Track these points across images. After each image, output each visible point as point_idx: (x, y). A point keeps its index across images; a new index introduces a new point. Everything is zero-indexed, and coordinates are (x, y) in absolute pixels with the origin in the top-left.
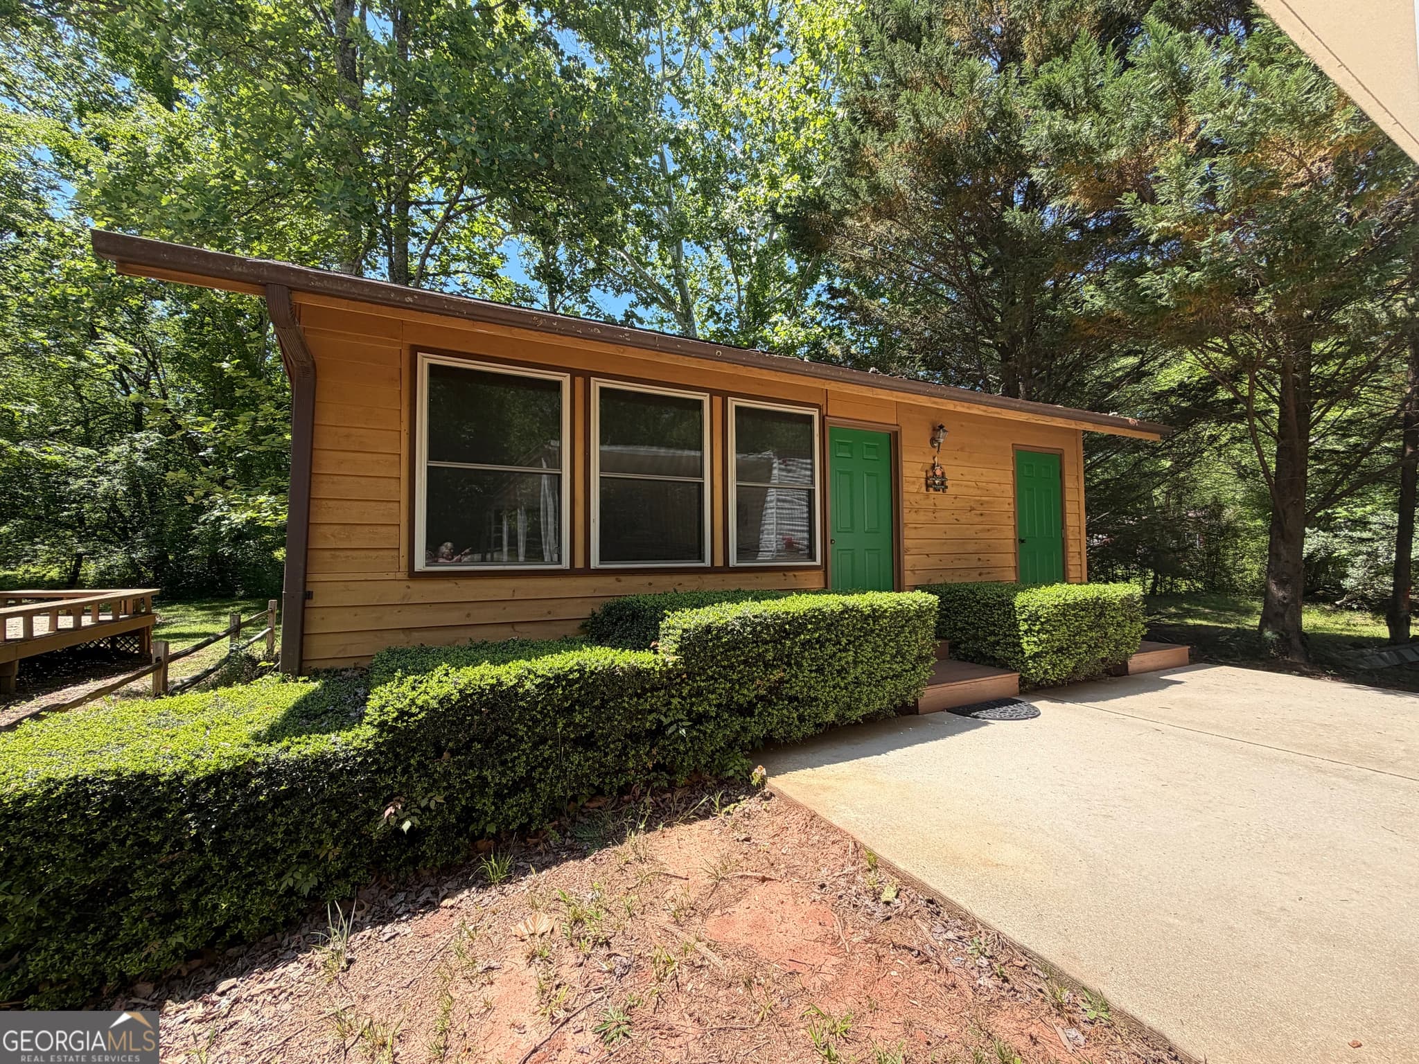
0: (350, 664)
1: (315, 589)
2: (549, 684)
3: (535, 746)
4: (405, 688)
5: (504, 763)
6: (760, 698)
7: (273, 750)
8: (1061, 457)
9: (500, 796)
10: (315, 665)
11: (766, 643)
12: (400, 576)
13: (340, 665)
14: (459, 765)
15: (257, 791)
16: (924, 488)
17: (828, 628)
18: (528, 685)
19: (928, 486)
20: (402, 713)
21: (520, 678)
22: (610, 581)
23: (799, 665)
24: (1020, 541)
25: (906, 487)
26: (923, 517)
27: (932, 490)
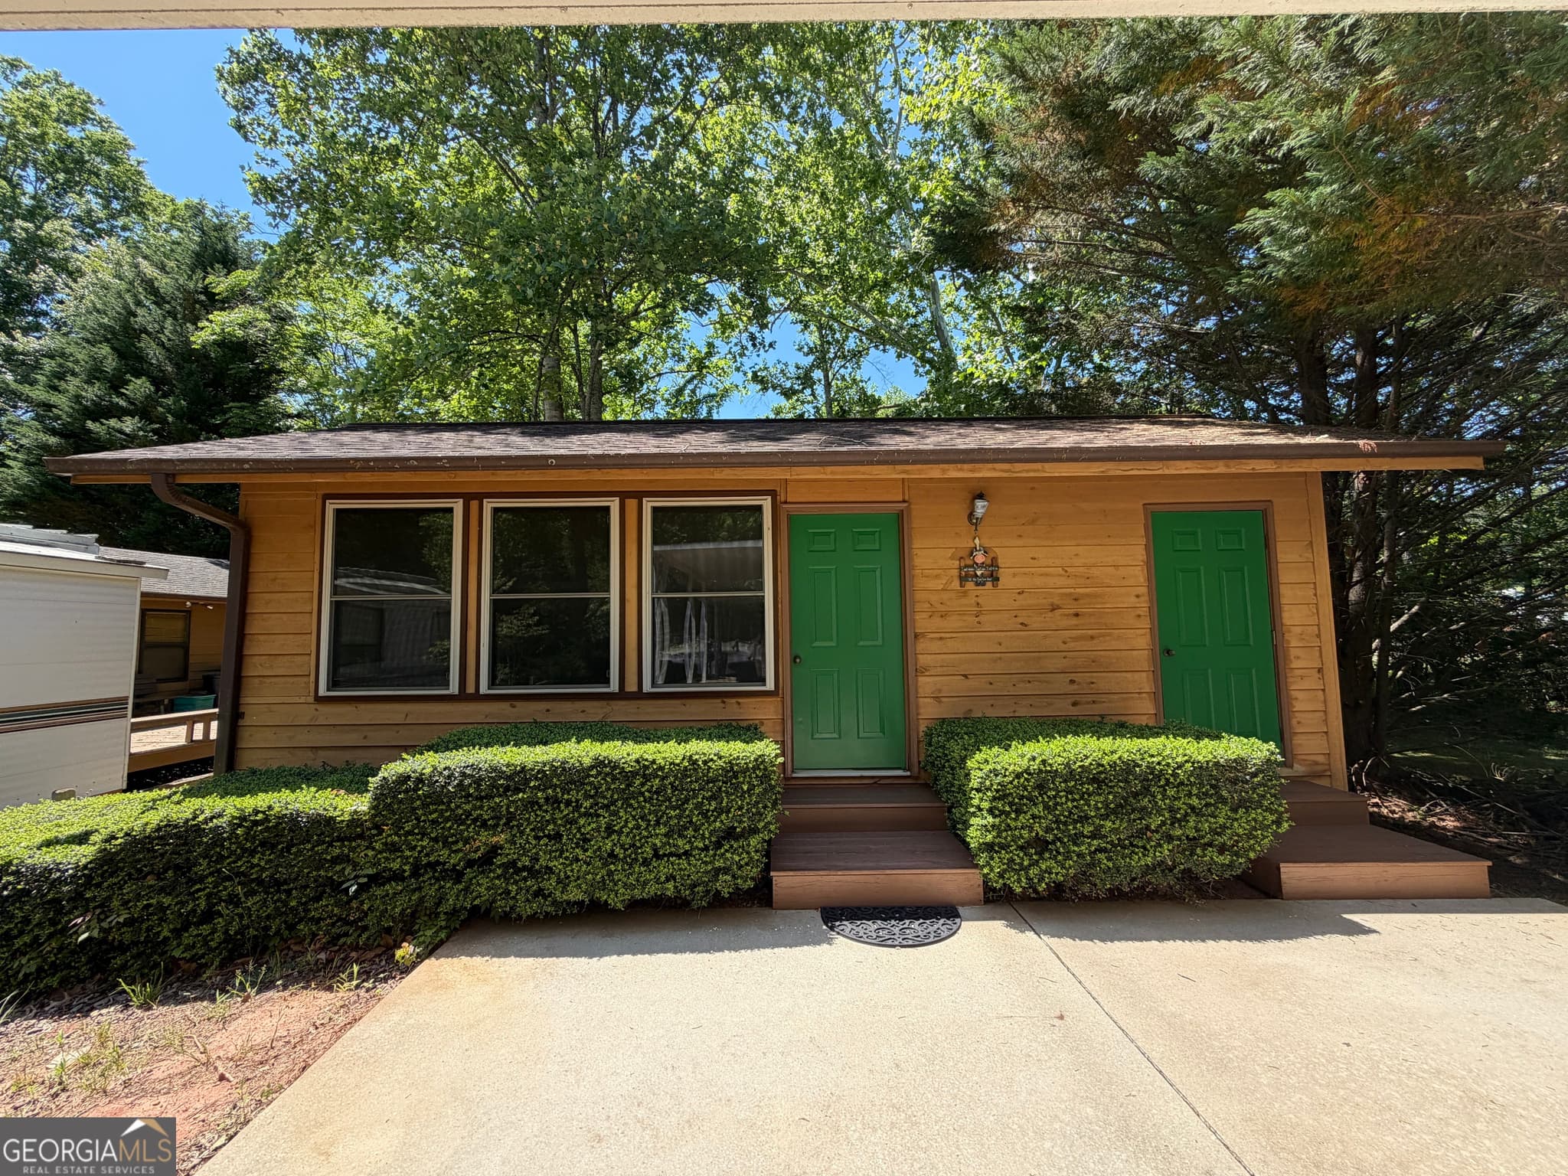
1: (247, 710)
8: (1267, 513)
12: (308, 700)
16: (956, 584)
19: (963, 579)
22: (504, 706)
23: (521, 828)
24: (1165, 652)
25: (920, 583)
26: (953, 623)
27: (970, 585)
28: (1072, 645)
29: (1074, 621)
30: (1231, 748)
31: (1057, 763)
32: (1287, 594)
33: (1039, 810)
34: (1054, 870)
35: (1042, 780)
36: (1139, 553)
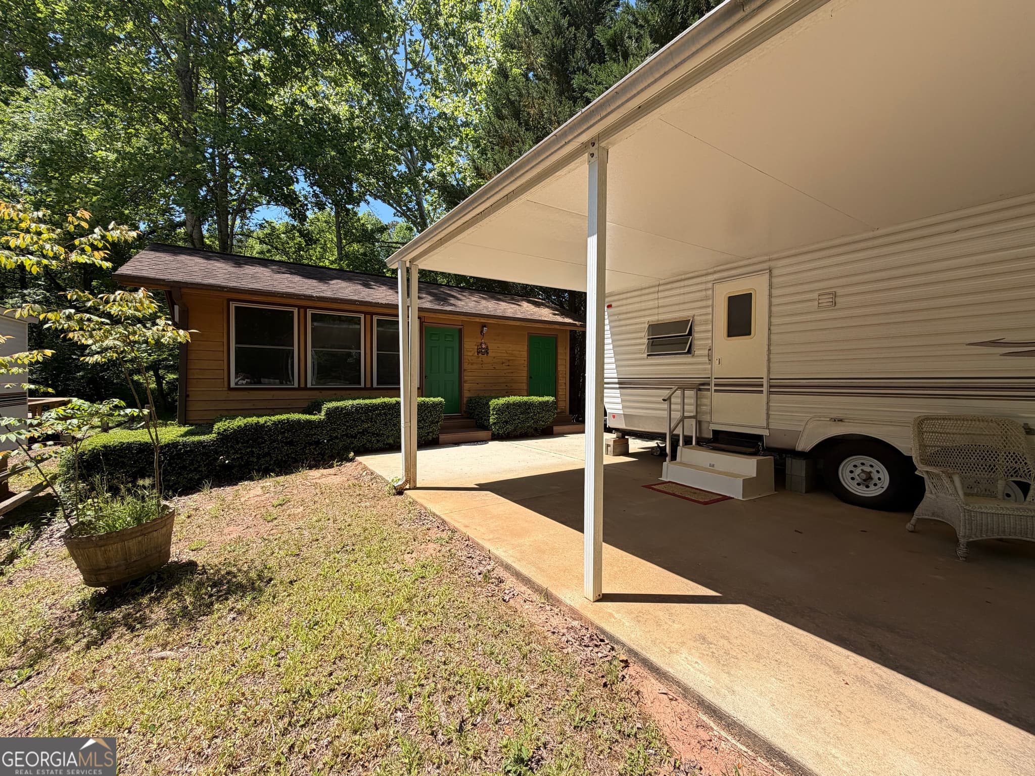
0: (205, 422)
1: (190, 393)
2: (275, 424)
3: (271, 443)
4: (226, 423)
5: (260, 448)
6: (359, 433)
7: (185, 439)
8: (556, 338)
9: (258, 458)
10: (191, 422)
11: (361, 413)
12: (224, 389)
13: (200, 422)
14: (245, 447)
15: (181, 449)
16: (476, 354)
17: (389, 409)
18: (268, 424)
19: (478, 353)
20: (225, 430)
21: (266, 422)
22: (316, 393)
23: (376, 422)
24: (530, 378)
25: (466, 353)
26: (475, 366)
27: (480, 355)
28: (507, 375)
29: (508, 367)
30: (546, 398)
31: (511, 402)
32: (560, 362)
33: (507, 413)
34: (510, 428)
35: (508, 406)
36: (526, 348)
